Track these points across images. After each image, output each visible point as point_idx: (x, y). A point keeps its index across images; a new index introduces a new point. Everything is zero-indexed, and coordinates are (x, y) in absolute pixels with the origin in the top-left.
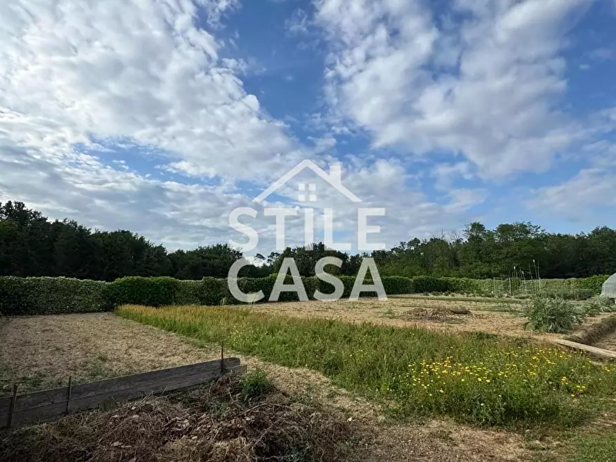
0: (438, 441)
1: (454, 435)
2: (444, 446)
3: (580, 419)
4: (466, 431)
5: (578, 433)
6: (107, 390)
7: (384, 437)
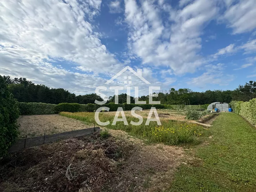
0: (159, 149)
1: (164, 148)
2: (161, 151)
3: (199, 143)
4: (167, 147)
5: (198, 147)
6: (57, 137)
7: (143, 149)
